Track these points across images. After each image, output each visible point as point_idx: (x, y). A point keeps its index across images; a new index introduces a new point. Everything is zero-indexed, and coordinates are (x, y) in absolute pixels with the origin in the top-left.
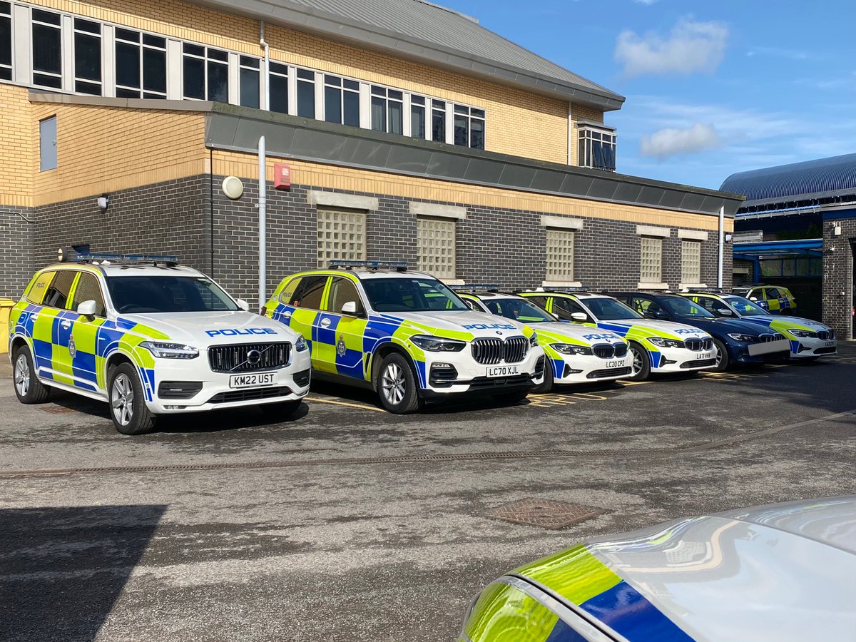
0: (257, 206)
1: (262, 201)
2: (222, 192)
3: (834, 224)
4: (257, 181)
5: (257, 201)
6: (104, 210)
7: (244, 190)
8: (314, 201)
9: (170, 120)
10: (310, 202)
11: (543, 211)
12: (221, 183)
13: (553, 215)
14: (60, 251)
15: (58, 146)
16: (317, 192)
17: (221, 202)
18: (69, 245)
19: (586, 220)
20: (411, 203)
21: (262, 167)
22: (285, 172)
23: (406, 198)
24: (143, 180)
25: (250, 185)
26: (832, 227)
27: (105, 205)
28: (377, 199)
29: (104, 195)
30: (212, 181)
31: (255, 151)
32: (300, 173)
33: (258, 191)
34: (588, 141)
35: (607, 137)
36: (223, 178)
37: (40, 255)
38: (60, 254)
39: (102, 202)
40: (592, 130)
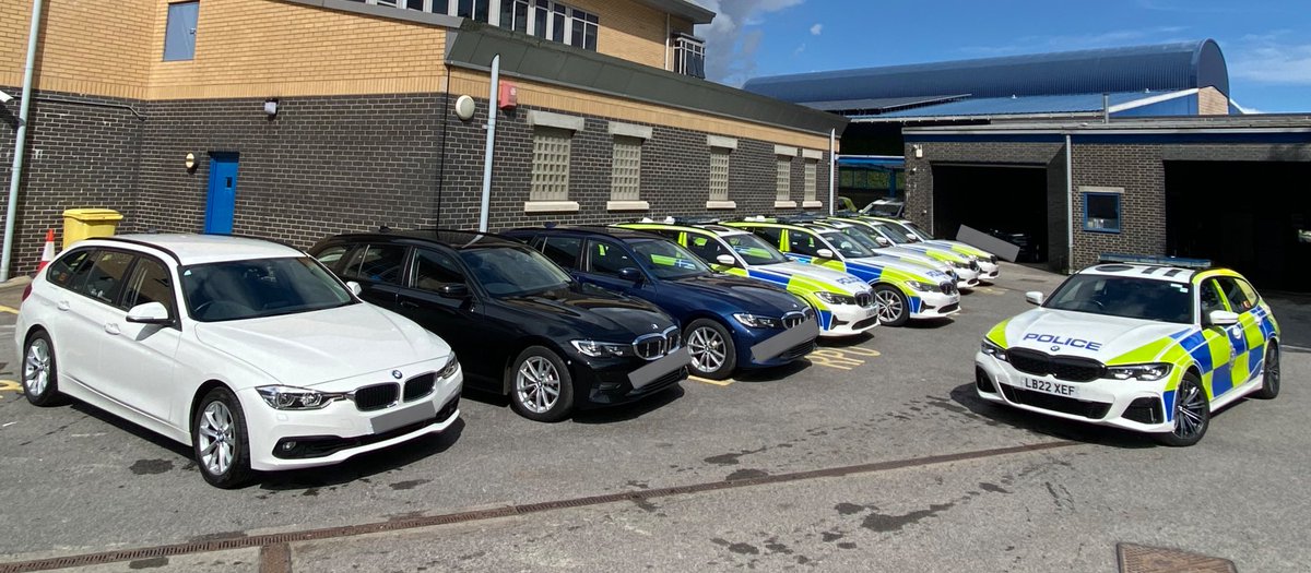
0: (485, 127)
1: (492, 122)
2: (455, 113)
3: (915, 146)
4: (488, 101)
5: (486, 123)
6: (272, 117)
7: (475, 110)
8: (533, 121)
9: (392, 28)
10: (529, 123)
11: (709, 131)
12: (455, 102)
13: (716, 134)
14: (190, 156)
15: (198, 35)
16: (535, 112)
17: (454, 124)
18: (204, 149)
19: (741, 140)
20: (611, 123)
21: (494, 89)
22: (513, 92)
23: (606, 118)
24: (340, 88)
25: (481, 104)
26: (914, 150)
27: (274, 111)
28: (583, 119)
29: (275, 100)
30: (448, 99)
31: (487, 69)
32: (523, 93)
33: (488, 112)
34: (683, 51)
35: (698, 49)
36: (457, 97)
37: (152, 156)
38: (190, 160)
39: (271, 107)
40: (686, 41)
